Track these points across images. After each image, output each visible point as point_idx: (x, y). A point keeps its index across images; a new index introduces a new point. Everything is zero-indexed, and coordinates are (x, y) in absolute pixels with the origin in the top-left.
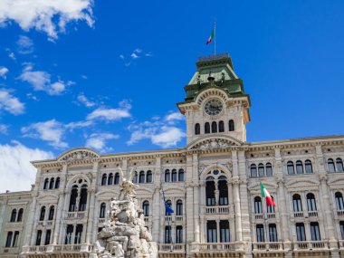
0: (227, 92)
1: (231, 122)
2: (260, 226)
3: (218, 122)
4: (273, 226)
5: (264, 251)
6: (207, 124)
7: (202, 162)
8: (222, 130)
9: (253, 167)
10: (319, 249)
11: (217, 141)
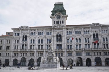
0: (62, 14)
1: (63, 21)
2: (68, 45)
3: (60, 21)
4: (71, 45)
5: (69, 51)
6: (57, 21)
7: (56, 31)
8: (61, 23)
9: (67, 32)
10: (81, 50)
11: (59, 26)
